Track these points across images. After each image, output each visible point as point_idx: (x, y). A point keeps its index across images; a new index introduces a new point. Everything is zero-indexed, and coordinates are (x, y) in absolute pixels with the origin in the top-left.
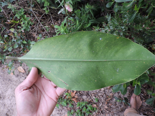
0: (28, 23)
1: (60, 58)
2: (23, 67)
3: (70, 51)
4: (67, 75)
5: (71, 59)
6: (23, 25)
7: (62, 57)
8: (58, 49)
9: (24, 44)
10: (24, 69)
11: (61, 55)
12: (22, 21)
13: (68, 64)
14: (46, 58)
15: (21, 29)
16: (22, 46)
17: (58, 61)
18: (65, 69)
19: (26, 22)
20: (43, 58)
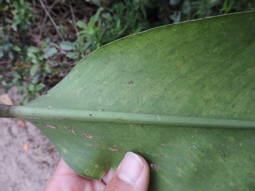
0: (26, 15)
1: (205, 114)
2: (10, 96)
3: (246, 86)
4: (231, 184)
5: (249, 119)
6: (16, 17)
7: (212, 112)
8: (198, 78)
9: (15, 53)
10: (12, 100)
11: (207, 102)
12: (14, 9)
13: (232, 139)
14: (140, 112)
15: (11, 24)
16: (11, 56)
17: (194, 127)
18: (221, 160)
19: (23, 11)
20: (129, 111)
